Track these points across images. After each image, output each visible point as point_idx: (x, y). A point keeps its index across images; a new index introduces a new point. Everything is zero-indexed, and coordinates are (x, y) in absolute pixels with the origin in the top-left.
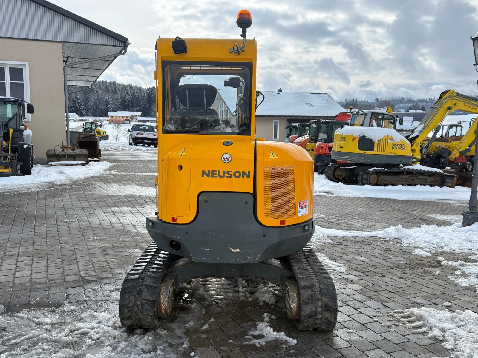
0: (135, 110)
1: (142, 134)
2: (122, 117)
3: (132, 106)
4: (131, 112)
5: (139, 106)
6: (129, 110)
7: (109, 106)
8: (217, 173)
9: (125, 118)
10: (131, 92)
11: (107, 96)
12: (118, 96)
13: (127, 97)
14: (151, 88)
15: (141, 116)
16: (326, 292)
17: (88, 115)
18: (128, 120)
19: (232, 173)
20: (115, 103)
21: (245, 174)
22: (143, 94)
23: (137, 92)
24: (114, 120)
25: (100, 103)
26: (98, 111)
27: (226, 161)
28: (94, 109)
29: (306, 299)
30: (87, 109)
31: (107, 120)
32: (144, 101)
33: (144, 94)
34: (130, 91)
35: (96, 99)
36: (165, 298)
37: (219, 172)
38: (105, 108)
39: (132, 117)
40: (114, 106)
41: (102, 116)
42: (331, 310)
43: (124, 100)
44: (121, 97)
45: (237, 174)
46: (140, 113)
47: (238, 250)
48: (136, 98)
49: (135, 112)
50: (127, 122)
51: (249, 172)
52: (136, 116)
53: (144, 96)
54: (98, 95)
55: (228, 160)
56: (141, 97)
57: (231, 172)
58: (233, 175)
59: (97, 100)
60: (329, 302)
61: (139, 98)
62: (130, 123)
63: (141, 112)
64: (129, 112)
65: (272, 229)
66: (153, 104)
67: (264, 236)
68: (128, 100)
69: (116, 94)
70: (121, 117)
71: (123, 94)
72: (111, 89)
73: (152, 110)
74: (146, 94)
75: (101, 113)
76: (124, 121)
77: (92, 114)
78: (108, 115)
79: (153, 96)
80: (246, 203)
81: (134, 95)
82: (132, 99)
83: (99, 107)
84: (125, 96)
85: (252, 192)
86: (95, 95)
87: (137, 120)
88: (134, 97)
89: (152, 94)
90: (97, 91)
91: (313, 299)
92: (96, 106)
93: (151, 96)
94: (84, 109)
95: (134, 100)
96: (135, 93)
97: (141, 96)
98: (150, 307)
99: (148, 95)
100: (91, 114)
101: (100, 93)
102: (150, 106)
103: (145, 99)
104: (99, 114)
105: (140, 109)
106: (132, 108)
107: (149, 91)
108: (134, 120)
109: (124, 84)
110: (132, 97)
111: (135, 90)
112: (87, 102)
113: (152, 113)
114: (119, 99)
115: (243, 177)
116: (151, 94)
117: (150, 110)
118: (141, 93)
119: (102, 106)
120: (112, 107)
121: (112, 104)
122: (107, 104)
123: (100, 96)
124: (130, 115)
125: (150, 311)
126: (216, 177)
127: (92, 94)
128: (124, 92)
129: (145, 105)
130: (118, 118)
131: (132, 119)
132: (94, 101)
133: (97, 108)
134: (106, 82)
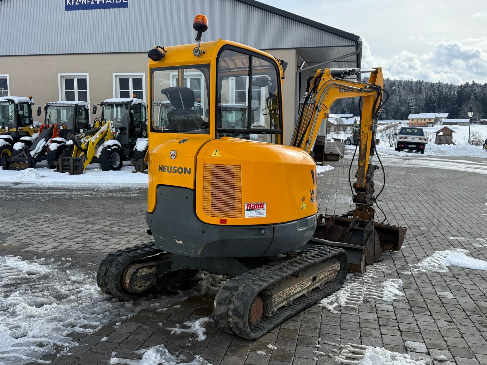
0: (441, 111)
1: (406, 138)
2: (425, 120)
3: (438, 106)
4: (435, 114)
5: (447, 106)
6: (434, 112)
7: (411, 108)
8: (167, 168)
9: (428, 121)
10: (438, 91)
11: (411, 97)
12: (423, 96)
13: (433, 97)
14: (463, 84)
15: (448, 118)
16: (240, 296)
17: (387, 119)
18: (431, 123)
19: (176, 169)
20: (419, 104)
21: (187, 171)
22: (452, 92)
23: (445, 90)
24: (414, 123)
25: (402, 105)
26: (399, 114)
27: (173, 158)
28: (394, 112)
29: (221, 299)
30: (387, 113)
31: (408, 124)
32: (453, 101)
33: (454, 92)
34: (438, 89)
35: (398, 100)
36: (129, 275)
37: (168, 167)
38: (406, 110)
39: (437, 119)
40: (417, 108)
41: (403, 119)
42: (238, 315)
43: (430, 100)
44: (427, 97)
45: (180, 170)
46: (447, 115)
47: (181, 242)
48: (444, 97)
49: (440, 114)
50: (429, 125)
51: (190, 169)
52: (441, 118)
53: (454, 95)
54: (400, 96)
55: (174, 156)
56: (450, 96)
57: (176, 167)
58: (177, 170)
59: (399, 102)
60: (240, 307)
61: (447, 97)
62: (432, 126)
63: (448, 113)
64: (434, 113)
65: (211, 226)
66: (463, 103)
67: (203, 232)
68: (434, 101)
69: (421, 94)
70: (423, 120)
71: (429, 94)
72: (416, 90)
73: (462, 110)
74: (456, 93)
75: (402, 116)
76: (426, 124)
77: (393, 117)
78: (409, 118)
79: (465, 94)
80: (187, 198)
81: (442, 94)
82: (439, 99)
83: (401, 109)
84: (431, 95)
85: (192, 188)
86: (397, 96)
87: (442, 123)
88: (441, 97)
89: (464, 92)
90: (400, 93)
91: (226, 301)
92: (397, 108)
93: (463, 94)
94: (384, 112)
95: (441, 100)
96: (442, 92)
97: (450, 94)
98: (113, 279)
99: (460, 93)
100: (391, 118)
101: (403, 94)
102: (460, 106)
103: (454, 98)
104: (399, 117)
105: (447, 110)
106: (438, 109)
107: (461, 88)
108: (439, 122)
109: (432, 82)
110: (439, 97)
111: (444, 89)
112: (388, 105)
113: (462, 113)
114: (424, 100)
115: (185, 173)
116: (462, 92)
117: (460, 110)
118: (450, 91)
119: (403, 108)
120: (415, 109)
121: (415, 106)
122: (409, 106)
123: (402, 97)
124: (434, 117)
125: (113, 283)
126: (166, 171)
127: (394, 96)
128: (430, 90)
129: (454, 105)
130: (420, 121)
131: (436, 122)
132: (395, 103)
133: (398, 111)
134: (412, 82)
